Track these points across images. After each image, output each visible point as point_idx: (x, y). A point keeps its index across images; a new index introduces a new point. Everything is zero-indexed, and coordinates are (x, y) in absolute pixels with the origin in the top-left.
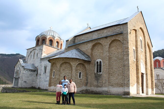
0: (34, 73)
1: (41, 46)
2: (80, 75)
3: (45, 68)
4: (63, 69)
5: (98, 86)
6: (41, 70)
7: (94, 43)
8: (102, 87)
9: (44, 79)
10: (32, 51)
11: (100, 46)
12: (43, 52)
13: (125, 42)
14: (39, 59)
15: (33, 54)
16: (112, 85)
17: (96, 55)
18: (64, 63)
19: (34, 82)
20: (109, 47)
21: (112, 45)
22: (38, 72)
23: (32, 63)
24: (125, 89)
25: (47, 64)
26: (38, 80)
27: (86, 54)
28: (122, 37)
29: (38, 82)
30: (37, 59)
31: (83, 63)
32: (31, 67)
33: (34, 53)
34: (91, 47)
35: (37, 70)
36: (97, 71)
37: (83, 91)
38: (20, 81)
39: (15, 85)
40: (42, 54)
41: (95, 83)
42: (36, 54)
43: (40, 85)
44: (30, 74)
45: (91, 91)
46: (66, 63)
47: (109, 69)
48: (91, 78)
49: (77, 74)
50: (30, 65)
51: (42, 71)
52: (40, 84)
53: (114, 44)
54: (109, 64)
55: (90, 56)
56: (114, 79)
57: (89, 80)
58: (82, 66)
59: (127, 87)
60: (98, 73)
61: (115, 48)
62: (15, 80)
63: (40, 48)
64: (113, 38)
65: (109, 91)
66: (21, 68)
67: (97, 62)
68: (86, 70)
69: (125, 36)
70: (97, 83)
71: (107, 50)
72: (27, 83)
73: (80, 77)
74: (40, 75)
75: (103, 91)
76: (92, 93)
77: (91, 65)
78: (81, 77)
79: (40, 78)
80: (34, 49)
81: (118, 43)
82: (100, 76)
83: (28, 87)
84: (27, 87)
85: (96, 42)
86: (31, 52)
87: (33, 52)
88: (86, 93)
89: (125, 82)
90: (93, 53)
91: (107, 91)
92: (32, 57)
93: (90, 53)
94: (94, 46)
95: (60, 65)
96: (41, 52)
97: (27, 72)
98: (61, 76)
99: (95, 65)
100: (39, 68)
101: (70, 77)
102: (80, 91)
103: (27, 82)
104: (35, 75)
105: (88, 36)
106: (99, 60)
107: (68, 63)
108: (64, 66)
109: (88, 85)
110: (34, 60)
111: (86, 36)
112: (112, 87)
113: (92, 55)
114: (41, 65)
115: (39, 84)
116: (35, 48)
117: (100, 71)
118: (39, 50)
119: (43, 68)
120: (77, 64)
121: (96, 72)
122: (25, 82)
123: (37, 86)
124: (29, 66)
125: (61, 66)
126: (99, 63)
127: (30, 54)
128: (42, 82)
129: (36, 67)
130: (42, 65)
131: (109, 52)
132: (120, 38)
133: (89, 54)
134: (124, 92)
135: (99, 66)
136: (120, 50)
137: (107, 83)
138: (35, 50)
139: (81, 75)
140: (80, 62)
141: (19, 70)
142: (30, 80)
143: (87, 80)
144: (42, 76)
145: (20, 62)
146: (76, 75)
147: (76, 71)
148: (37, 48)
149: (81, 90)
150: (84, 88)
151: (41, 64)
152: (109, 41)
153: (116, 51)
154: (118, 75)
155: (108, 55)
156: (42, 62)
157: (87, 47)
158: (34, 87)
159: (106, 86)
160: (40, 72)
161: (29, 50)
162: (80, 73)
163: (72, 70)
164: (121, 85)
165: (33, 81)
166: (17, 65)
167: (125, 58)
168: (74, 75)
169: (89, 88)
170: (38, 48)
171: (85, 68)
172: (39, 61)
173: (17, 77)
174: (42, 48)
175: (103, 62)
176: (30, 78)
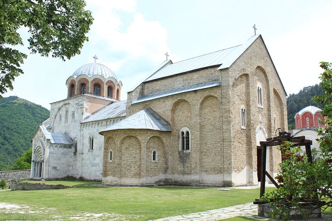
0: (69, 149)
1: (81, 99)
2: (154, 156)
3: (92, 141)
4: (127, 148)
5: (184, 173)
6: (83, 144)
7: (176, 100)
8: (191, 174)
9: (90, 162)
10: (62, 106)
11: (186, 105)
12: (84, 109)
13: (224, 100)
14: (78, 124)
15: (64, 112)
16: (207, 171)
17: (180, 120)
18: (127, 137)
19: (71, 168)
20: (201, 109)
21: (205, 104)
22: (78, 148)
23: (64, 130)
24: (225, 176)
25: (93, 133)
26: (79, 164)
27: (163, 119)
28: (220, 91)
29: (78, 168)
30: (72, 123)
31: (158, 136)
32: (62, 138)
33: (67, 112)
34: (171, 107)
35: (74, 144)
36: (183, 148)
37: (160, 181)
38: (45, 167)
39: (35, 175)
40: (82, 114)
41: (180, 168)
42: (70, 113)
43: (82, 172)
44: (62, 154)
45: (173, 180)
46: (130, 137)
47: (201, 144)
48: (174, 160)
49: (149, 154)
50: (60, 135)
51: (84, 147)
52: (84, 171)
53: (209, 103)
54: (201, 136)
55: (170, 122)
56: (208, 162)
57: (170, 163)
58: (156, 140)
59: (228, 174)
60: (185, 151)
61: (209, 109)
62: (35, 166)
63: (77, 102)
64: (206, 94)
65: (202, 180)
66: (44, 142)
67: (183, 133)
68: (164, 147)
69: (224, 91)
70: (182, 169)
71: (198, 112)
72: (58, 170)
73: (154, 159)
74: (82, 154)
75: (192, 180)
76: (176, 185)
77: (172, 137)
78: (156, 159)
79: (83, 159)
80: (65, 103)
81: (214, 101)
82: (188, 155)
83: (61, 177)
84: (59, 177)
85: (179, 98)
86: (59, 109)
87: (64, 109)
88: (166, 185)
89: (225, 166)
90: (175, 116)
91: (199, 181)
92: (63, 119)
93: (170, 117)
94: (176, 104)
95: (120, 141)
96: (79, 110)
97: (56, 149)
98: (124, 159)
99: (179, 137)
100: (78, 140)
101: (138, 160)
102: (156, 183)
103: (58, 168)
104: (73, 154)
105: (166, 83)
106: (185, 130)
107: (133, 137)
108: (128, 142)
109: (169, 171)
110: (66, 124)
111: (163, 84)
112: (206, 175)
113: (173, 121)
114: (82, 136)
115: (80, 170)
116: (67, 102)
117: (188, 148)
118: (77, 106)
119: (87, 142)
120: (149, 138)
121: (180, 149)
122: (55, 168)
123: (78, 174)
124: (60, 138)
125: (122, 143)
126: (185, 133)
127: (58, 112)
128: (86, 168)
129: (73, 138)
130: (84, 136)
131: (200, 116)
132: (217, 93)
133: (169, 119)
134: (224, 182)
135: (186, 140)
136: (217, 114)
137: (198, 168)
138: (67, 106)
139: (157, 155)
140: (153, 135)
141: (41, 146)
142: (63, 164)
143: (166, 163)
144: (85, 156)
145: (41, 131)
146: (148, 156)
147: (148, 150)
148: (71, 101)
149: (157, 181)
150: (162, 177)
151: (82, 134)
152: (199, 97)
153: (211, 114)
154: (215, 154)
155: (199, 121)
156: (84, 128)
157: (165, 107)
158: (71, 177)
159: (196, 173)
160: (81, 148)
161: (54, 104)
162: (154, 153)
163: (140, 148)
164: (220, 170)
165: (69, 166)
166: (36, 136)
167: (225, 127)
168: (145, 157)
169: (170, 176)
170: (73, 102)
171: (163, 143)
172: (77, 128)
173: (39, 159)
174: (81, 103)
175: (191, 132)
176: (64, 160)
